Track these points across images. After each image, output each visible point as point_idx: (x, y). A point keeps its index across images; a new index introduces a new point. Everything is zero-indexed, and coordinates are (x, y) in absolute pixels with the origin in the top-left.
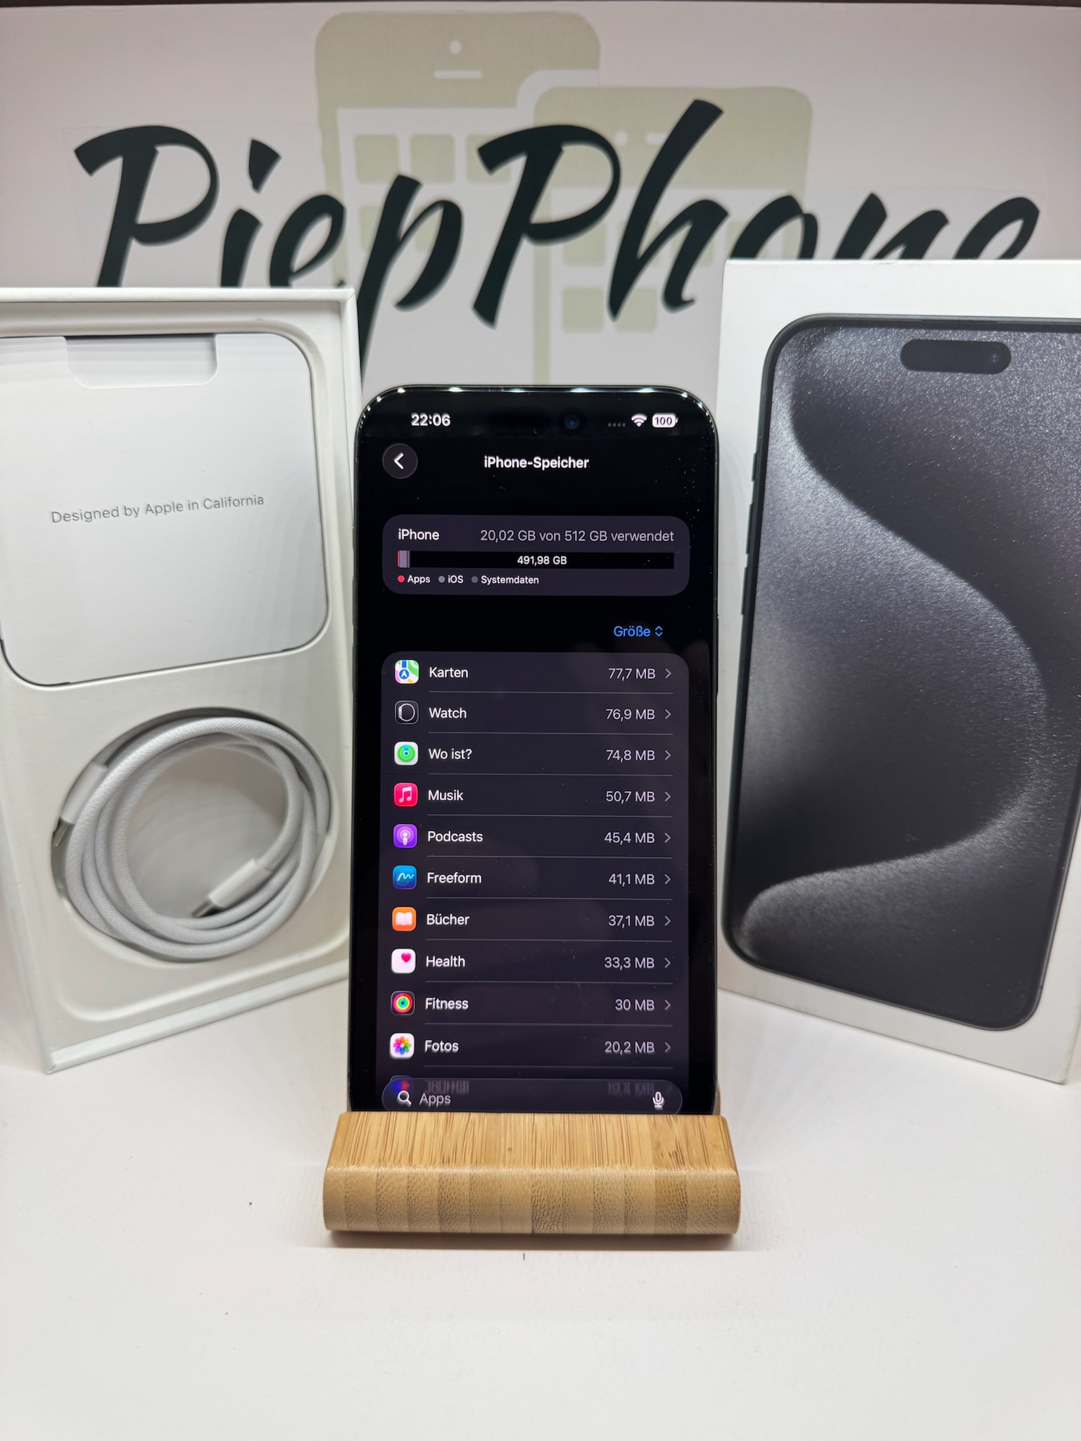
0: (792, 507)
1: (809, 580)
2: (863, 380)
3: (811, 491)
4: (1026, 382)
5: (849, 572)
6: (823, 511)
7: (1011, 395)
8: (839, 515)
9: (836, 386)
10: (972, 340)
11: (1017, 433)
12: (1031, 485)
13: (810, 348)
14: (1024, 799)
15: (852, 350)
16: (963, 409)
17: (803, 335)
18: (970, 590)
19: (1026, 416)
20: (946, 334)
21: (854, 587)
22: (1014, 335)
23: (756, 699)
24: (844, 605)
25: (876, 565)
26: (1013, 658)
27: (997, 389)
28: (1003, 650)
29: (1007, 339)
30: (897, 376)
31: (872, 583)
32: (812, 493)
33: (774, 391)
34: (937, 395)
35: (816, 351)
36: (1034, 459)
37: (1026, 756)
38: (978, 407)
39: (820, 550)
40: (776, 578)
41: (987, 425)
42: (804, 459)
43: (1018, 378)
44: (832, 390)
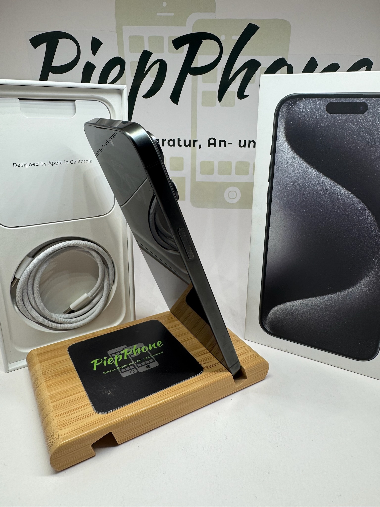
0: (285, 165)
1: (292, 191)
2: (312, 118)
3: (292, 158)
4: (374, 117)
5: (306, 188)
6: (297, 166)
7: (368, 122)
8: (303, 167)
9: (302, 120)
10: (353, 101)
11: (370, 136)
12: (376, 156)
13: (292, 106)
14: (372, 273)
15: (307, 106)
16: (349, 127)
17: (289, 101)
18: (352, 195)
19: (374, 130)
20: (343, 99)
21: (308, 194)
22: (370, 99)
23: (272, 235)
24: (305, 200)
25: (317, 186)
26: (368, 220)
27: (363, 120)
28: (364, 217)
29: (367, 101)
30: (324, 116)
31: (315, 192)
32: (293, 159)
33: (278, 122)
34: (340, 123)
35: (294, 107)
36: (377, 146)
37: (373, 257)
38: (355, 127)
39: (296, 180)
40: (279, 190)
41: (358, 133)
42: (289, 147)
43: (371, 115)
44: (300, 121)
